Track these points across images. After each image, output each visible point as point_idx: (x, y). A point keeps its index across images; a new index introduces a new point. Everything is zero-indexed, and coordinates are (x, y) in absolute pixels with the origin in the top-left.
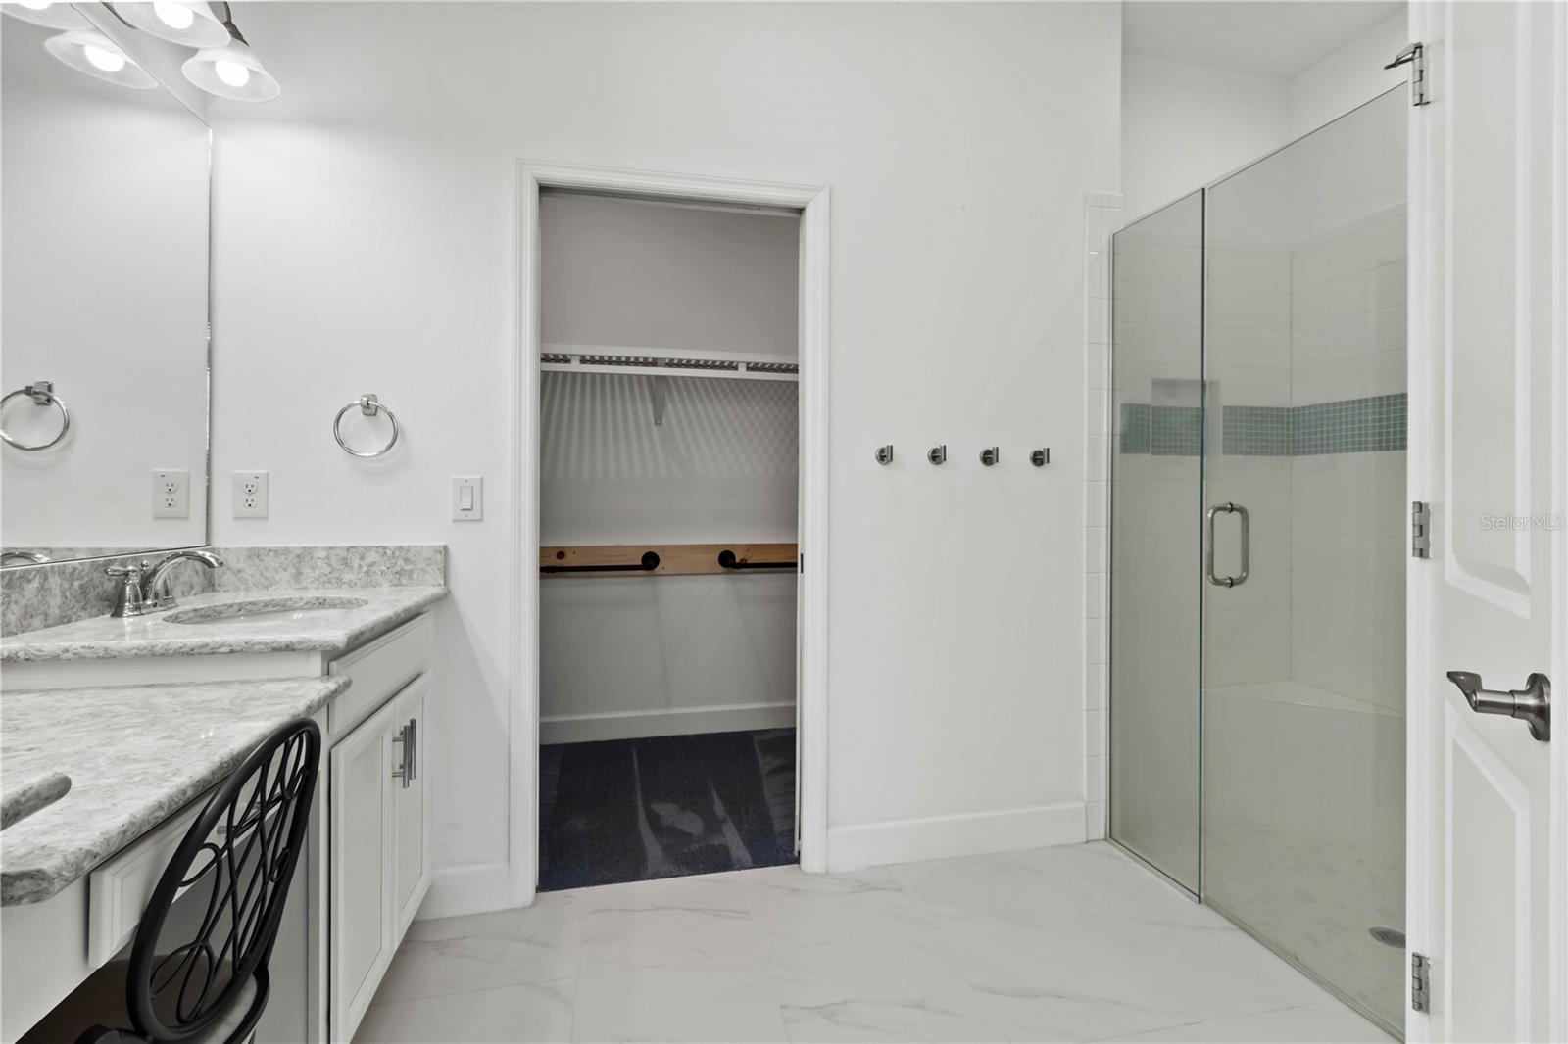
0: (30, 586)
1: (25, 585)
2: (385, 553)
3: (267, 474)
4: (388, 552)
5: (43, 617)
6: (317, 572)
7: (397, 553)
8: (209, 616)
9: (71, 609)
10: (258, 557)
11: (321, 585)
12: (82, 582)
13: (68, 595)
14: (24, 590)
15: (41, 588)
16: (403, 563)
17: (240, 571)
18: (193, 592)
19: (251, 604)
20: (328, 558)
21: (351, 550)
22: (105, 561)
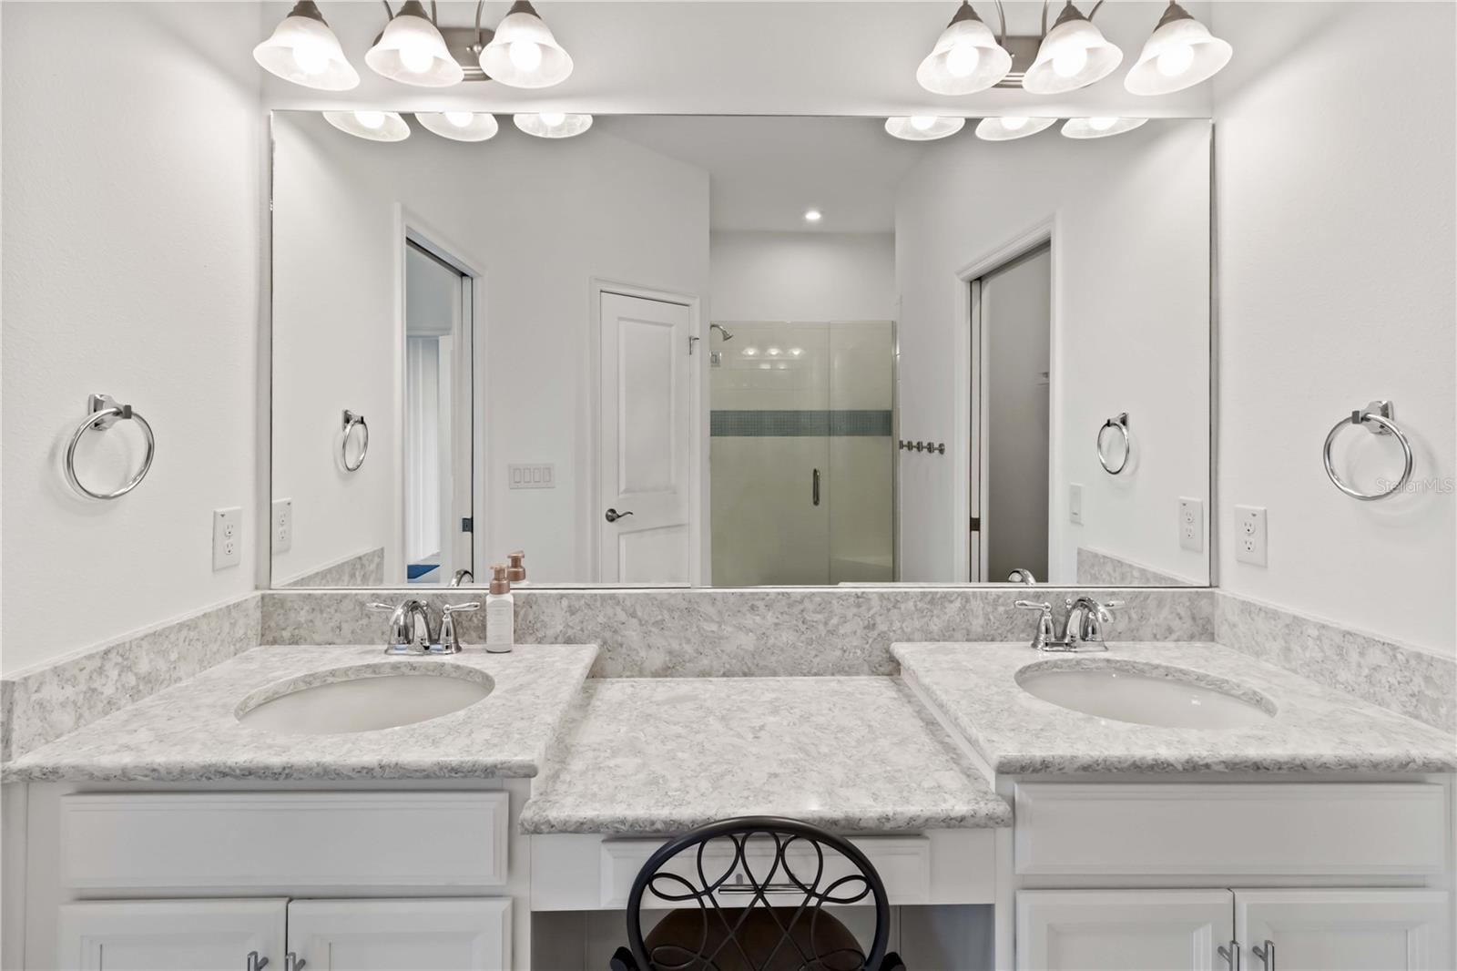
0: (952, 605)
1: (947, 604)
2: (1395, 656)
3: (1266, 511)
4: (1399, 656)
5: (965, 632)
6: (1308, 655)
7: (1413, 662)
8: (1128, 671)
9: (995, 630)
10: (1250, 613)
11: (1312, 675)
12: (1008, 609)
13: (991, 617)
14: (945, 608)
15: (963, 608)
16: (1422, 684)
17: (1234, 626)
18: (1174, 636)
19: (1181, 671)
20: (1319, 638)
21: (1347, 636)
22: (1035, 592)
